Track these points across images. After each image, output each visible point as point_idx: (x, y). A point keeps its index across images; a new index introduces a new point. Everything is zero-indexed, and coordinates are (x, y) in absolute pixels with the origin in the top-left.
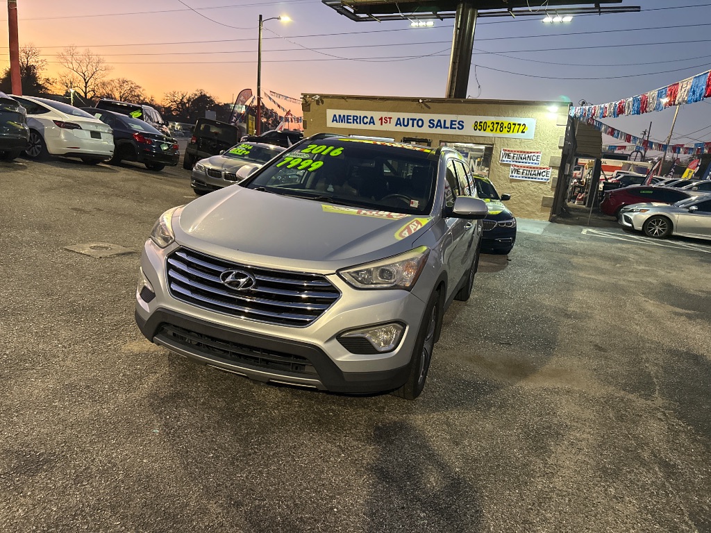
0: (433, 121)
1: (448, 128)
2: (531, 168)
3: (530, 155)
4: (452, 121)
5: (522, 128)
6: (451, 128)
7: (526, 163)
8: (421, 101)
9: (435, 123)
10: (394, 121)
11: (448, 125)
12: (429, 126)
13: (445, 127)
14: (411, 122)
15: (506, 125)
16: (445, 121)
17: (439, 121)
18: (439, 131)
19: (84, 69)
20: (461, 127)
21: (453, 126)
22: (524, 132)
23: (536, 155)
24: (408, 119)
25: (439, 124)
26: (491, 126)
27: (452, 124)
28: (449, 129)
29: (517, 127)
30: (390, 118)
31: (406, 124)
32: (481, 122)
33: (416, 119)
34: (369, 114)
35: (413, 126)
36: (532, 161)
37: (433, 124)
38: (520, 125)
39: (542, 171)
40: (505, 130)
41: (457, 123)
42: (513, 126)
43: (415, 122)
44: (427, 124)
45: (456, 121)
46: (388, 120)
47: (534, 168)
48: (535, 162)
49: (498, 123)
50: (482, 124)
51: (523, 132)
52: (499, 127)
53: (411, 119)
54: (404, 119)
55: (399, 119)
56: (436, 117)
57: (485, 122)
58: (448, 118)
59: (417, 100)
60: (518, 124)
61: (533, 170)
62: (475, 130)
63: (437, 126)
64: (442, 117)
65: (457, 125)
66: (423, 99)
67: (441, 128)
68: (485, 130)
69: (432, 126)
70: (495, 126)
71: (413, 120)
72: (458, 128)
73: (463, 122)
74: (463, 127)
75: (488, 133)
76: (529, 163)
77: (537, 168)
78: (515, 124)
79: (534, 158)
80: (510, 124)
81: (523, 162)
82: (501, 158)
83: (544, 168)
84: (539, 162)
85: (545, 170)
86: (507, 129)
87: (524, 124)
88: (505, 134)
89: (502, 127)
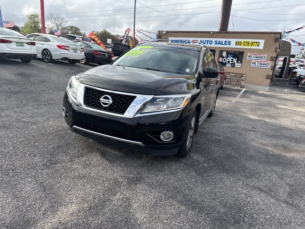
0: (217, 41)
2: (261, 62)
4: (225, 41)
5: (258, 44)
8: (211, 33)
9: (218, 42)
10: (199, 42)
11: (223, 43)
13: (222, 44)
14: (206, 42)
15: (250, 43)
17: (220, 41)
18: (219, 46)
19: (57, 22)
20: (229, 44)
21: (226, 44)
23: (264, 56)
26: (243, 43)
28: (224, 45)
29: (255, 43)
30: (197, 41)
31: (204, 43)
32: (239, 42)
34: (187, 39)
35: (207, 44)
37: (217, 43)
41: (228, 42)
43: (209, 42)
44: (214, 42)
45: (227, 41)
47: (263, 62)
51: (258, 46)
52: (247, 43)
53: (207, 41)
54: (203, 41)
55: (201, 41)
56: (218, 40)
57: (241, 42)
58: (224, 40)
59: (209, 32)
60: (256, 42)
62: (236, 45)
64: (221, 40)
65: (228, 43)
66: (212, 32)
67: (220, 44)
68: (240, 45)
69: (216, 43)
70: (245, 43)
71: (208, 41)
73: (230, 42)
74: (230, 44)
75: (242, 47)
76: (261, 60)
77: (264, 62)
78: (254, 42)
79: (263, 57)
80: (252, 42)
81: (258, 59)
82: (248, 58)
83: (267, 62)
84: (265, 59)
85: (268, 63)
86: (251, 45)
87: (259, 42)
88: (250, 47)
89: (248, 44)
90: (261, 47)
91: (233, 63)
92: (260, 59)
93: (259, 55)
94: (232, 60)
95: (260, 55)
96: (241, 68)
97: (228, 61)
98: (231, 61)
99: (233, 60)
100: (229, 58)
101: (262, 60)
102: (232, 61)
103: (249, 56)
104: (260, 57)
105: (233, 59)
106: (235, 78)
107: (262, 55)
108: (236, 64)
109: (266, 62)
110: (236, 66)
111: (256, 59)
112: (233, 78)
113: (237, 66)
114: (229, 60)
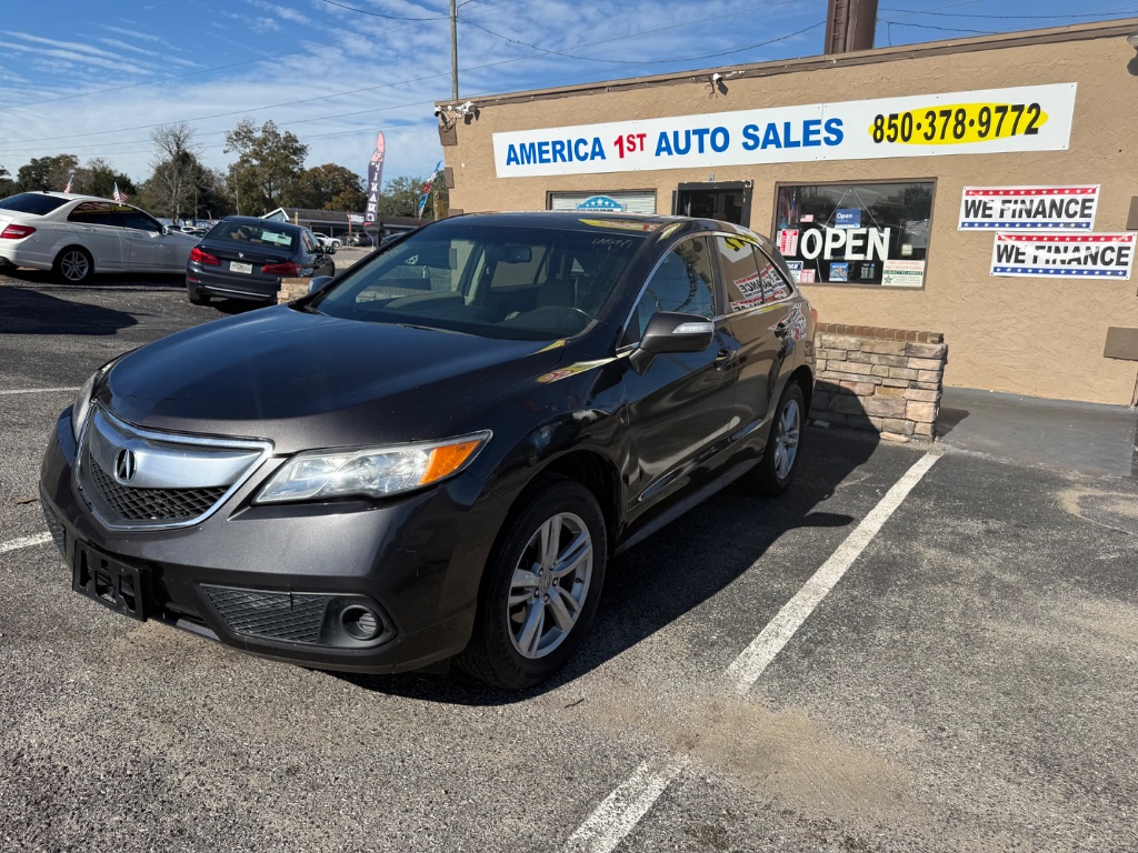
0: (755, 128)
1: (797, 144)
2: (1062, 239)
3: (1057, 198)
4: (807, 124)
5: (1026, 118)
6: (807, 143)
7: (1045, 225)
8: (716, 77)
9: (761, 135)
10: (651, 143)
11: (797, 135)
12: (746, 146)
13: (789, 144)
14: (694, 139)
15: (972, 114)
16: (787, 126)
17: (771, 127)
18: (772, 155)
20: (833, 138)
21: (812, 138)
22: (1035, 131)
23: (1080, 198)
24: (688, 133)
25: (772, 138)
26: (926, 123)
27: (807, 132)
28: (802, 148)
29: (1011, 116)
30: (641, 136)
31: (682, 146)
32: (894, 117)
33: (707, 131)
34: (588, 132)
35: (701, 150)
36: (1064, 219)
37: (756, 139)
38: (1019, 108)
39: (1103, 245)
40: (971, 132)
41: (821, 127)
42: (996, 117)
43: (707, 138)
44: (737, 138)
45: (818, 122)
46: (637, 141)
47: (1074, 239)
48: (1077, 219)
49: (946, 113)
50: (898, 122)
51: (1031, 130)
52: (952, 122)
53: (695, 132)
54: (676, 134)
55: (663, 136)
56: (761, 118)
57: (908, 115)
58: (796, 115)
59: (705, 76)
60: (1015, 108)
61: (1071, 245)
62: (878, 141)
63: (767, 142)
64: (778, 116)
65: (824, 134)
66: (722, 71)
67: (779, 146)
68: (906, 139)
69: (751, 143)
70: (940, 122)
71: (701, 133)
72: (828, 141)
73: (839, 122)
74: (840, 135)
75: (917, 148)
76: (1056, 225)
77: (1085, 239)
78: (1002, 110)
79: (1073, 208)
80: (986, 109)
81: (1034, 225)
82: (962, 218)
83: (1108, 239)
84: (1092, 220)
85: (1115, 244)
86: (977, 127)
87: (1035, 106)
88: (972, 145)
89: (960, 123)
90: (1055, 134)
91: (870, 257)
92: (1055, 219)
93: (1039, 192)
94: (860, 243)
95: (1050, 192)
96: (923, 288)
97: (834, 252)
98: (856, 250)
99: (865, 237)
100: (837, 230)
101: (1067, 225)
102: (862, 250)
103: (973, 208)
104: (1053, 204)
105: (863, 231)
106: (853, 367)
107: (1061, 191)
108: (888, 265)
109: (1097, 239)
110: (889, 280)
111: (1023, 225)
112: (842, 366)
113: (896, 281)
114: (838, 245)
